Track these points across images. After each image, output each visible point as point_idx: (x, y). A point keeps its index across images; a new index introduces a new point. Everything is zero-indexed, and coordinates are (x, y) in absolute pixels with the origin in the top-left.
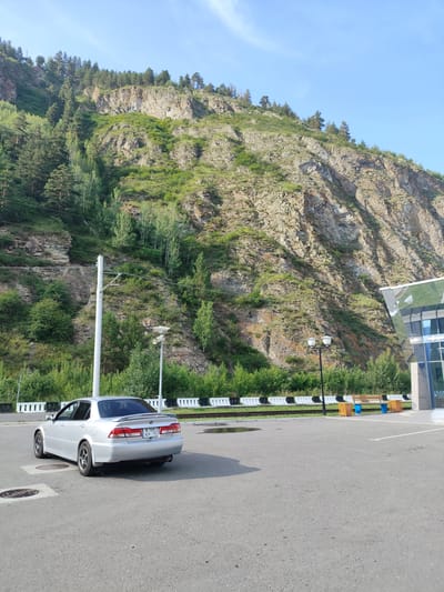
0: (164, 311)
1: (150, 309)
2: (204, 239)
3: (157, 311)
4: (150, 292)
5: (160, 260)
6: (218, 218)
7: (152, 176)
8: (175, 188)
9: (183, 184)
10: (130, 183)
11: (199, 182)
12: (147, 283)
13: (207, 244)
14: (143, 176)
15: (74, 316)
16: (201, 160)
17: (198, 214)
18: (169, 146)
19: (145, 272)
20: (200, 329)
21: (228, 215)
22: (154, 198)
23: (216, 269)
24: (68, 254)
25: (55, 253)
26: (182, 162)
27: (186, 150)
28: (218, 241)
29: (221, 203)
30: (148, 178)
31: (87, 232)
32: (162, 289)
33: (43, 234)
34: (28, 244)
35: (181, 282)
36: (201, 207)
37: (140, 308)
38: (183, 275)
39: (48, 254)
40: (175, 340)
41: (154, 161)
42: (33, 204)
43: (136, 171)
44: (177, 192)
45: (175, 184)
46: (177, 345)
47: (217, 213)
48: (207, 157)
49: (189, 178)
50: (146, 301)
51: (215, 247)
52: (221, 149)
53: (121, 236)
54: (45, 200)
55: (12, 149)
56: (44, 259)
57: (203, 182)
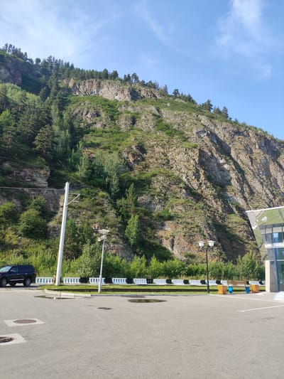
0: (106, 220)
1: (98, 218)
2: (135, 175)
3: (102, 220)
4: (98, 207)
5: (106, 188)
6: (144, 162)
7: (104, 135)
8: (118, 143)
9: (123, 140)
10: (89, 138)
11: (133, 140)
12: (97, 201)
13: (136, 178)
14: (98, 134)
15: (49, 221)
16: (135, 126)
17: (131, 159)
18: (115, 117)
19: (96, 194)
20: (130, 233)
21: (151, 160)
22: (105, 148)
23: (141, 194)
24: (48, 181)
25: (39, 180)
26: (123, 127)
27: (126, 120)
28: (143, 177)
29: (146, 153)
30: (101, 136)
31: (60, 168)
32: (106, 205)
33: (32, 168)
34: (22, 174)
35: (118, 202)
36: (134, 155)
37: (92, 217)
38: (120, 198)
39: (34, 180)
40: (113, 239)
41: (105, 126)
42: (25, 148)
43: (94, 131)
44: (119, 145)
45: (118, 140)
46: (114, 243)
47: (143, 159)
48: (139, 124)
49: (127, 137)
50: (96, 213)
51: (142, 180)
52: (148, 120)
53: (82, 172)
54: (35, 146)
55: (16, 114)
56: (32, 183)
57: (135, 139)
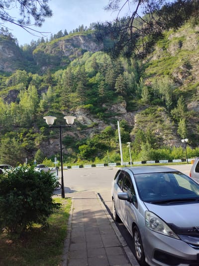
0: (164, 125)
1: (158, 125)
2: (184, 88)
3: (161, 126)
4: (158, 118)
5: (163, 104)
6: (190, 77)
7: (159, 64)
8: (169, 67)
9: (173, 64)
10: (149, 71)
11: (181, 61)
12: (157, 115)
13: (185, 90)
14: (154, 65)
15: (130, 132)
16: (182, 48)
17: (180, 77)
18: (166, 47)
19: (156, 110)
20: (181, 131)
21: (196, 73)
22: (160, 75)
23: (190, 102)
24: (126, 109)
25: (122, 110)
26: (173, 52)
27: (174, 46)
28: (191, 88)
29: (192, 68)
30: (157, 66)
31: (132, 99)
32: (163, 116)
33: (116, 104)
34: (112, 108)
35: (172, 111)
36: (182, 73)
37: (154, 126)
38: (173, 108)
39: (119, 110)
40: (170, 137)
41: (159, 56)
42: (111, 93)
43: (151, 64)
44: (170, 69)
45: (169, 65)
46: (170, 139)
47: (190, 74)
48: (185, 46)
49: (176, 60)
50: (156, 122)
51: (190, 91)
52: (192, 40)
53: (145, 97)
54: (116, 90)
55: (104, 72)
56: (118, 112)
57: (183, 60)
